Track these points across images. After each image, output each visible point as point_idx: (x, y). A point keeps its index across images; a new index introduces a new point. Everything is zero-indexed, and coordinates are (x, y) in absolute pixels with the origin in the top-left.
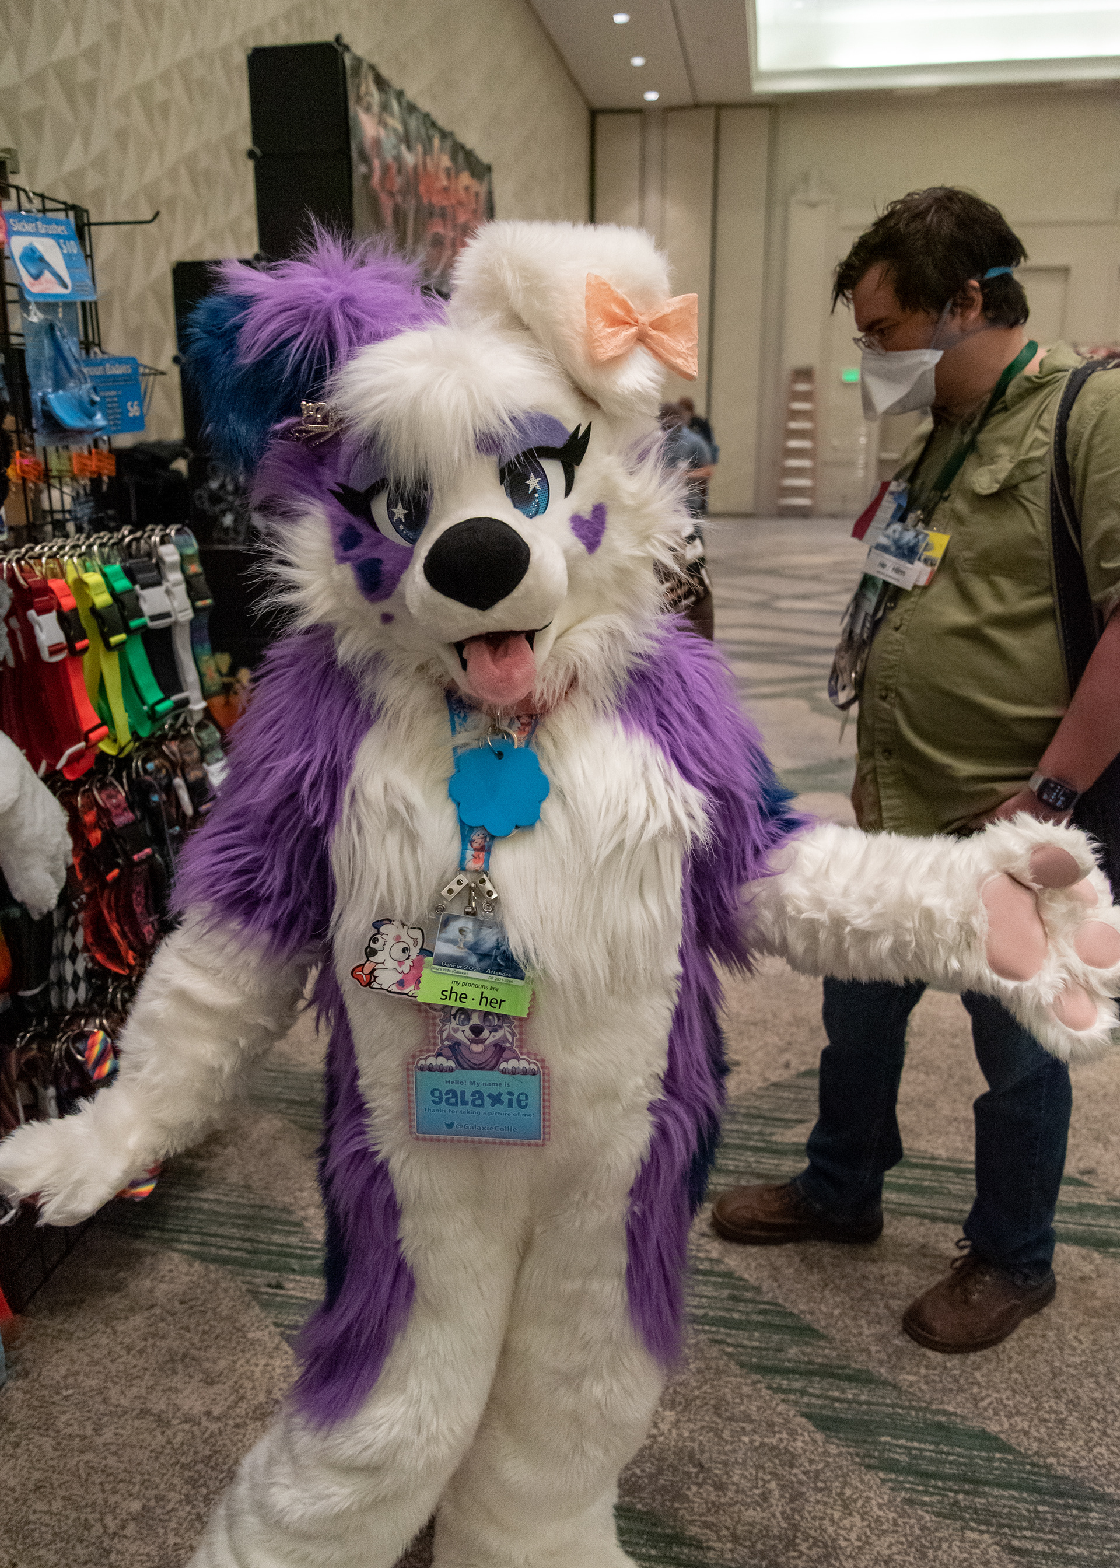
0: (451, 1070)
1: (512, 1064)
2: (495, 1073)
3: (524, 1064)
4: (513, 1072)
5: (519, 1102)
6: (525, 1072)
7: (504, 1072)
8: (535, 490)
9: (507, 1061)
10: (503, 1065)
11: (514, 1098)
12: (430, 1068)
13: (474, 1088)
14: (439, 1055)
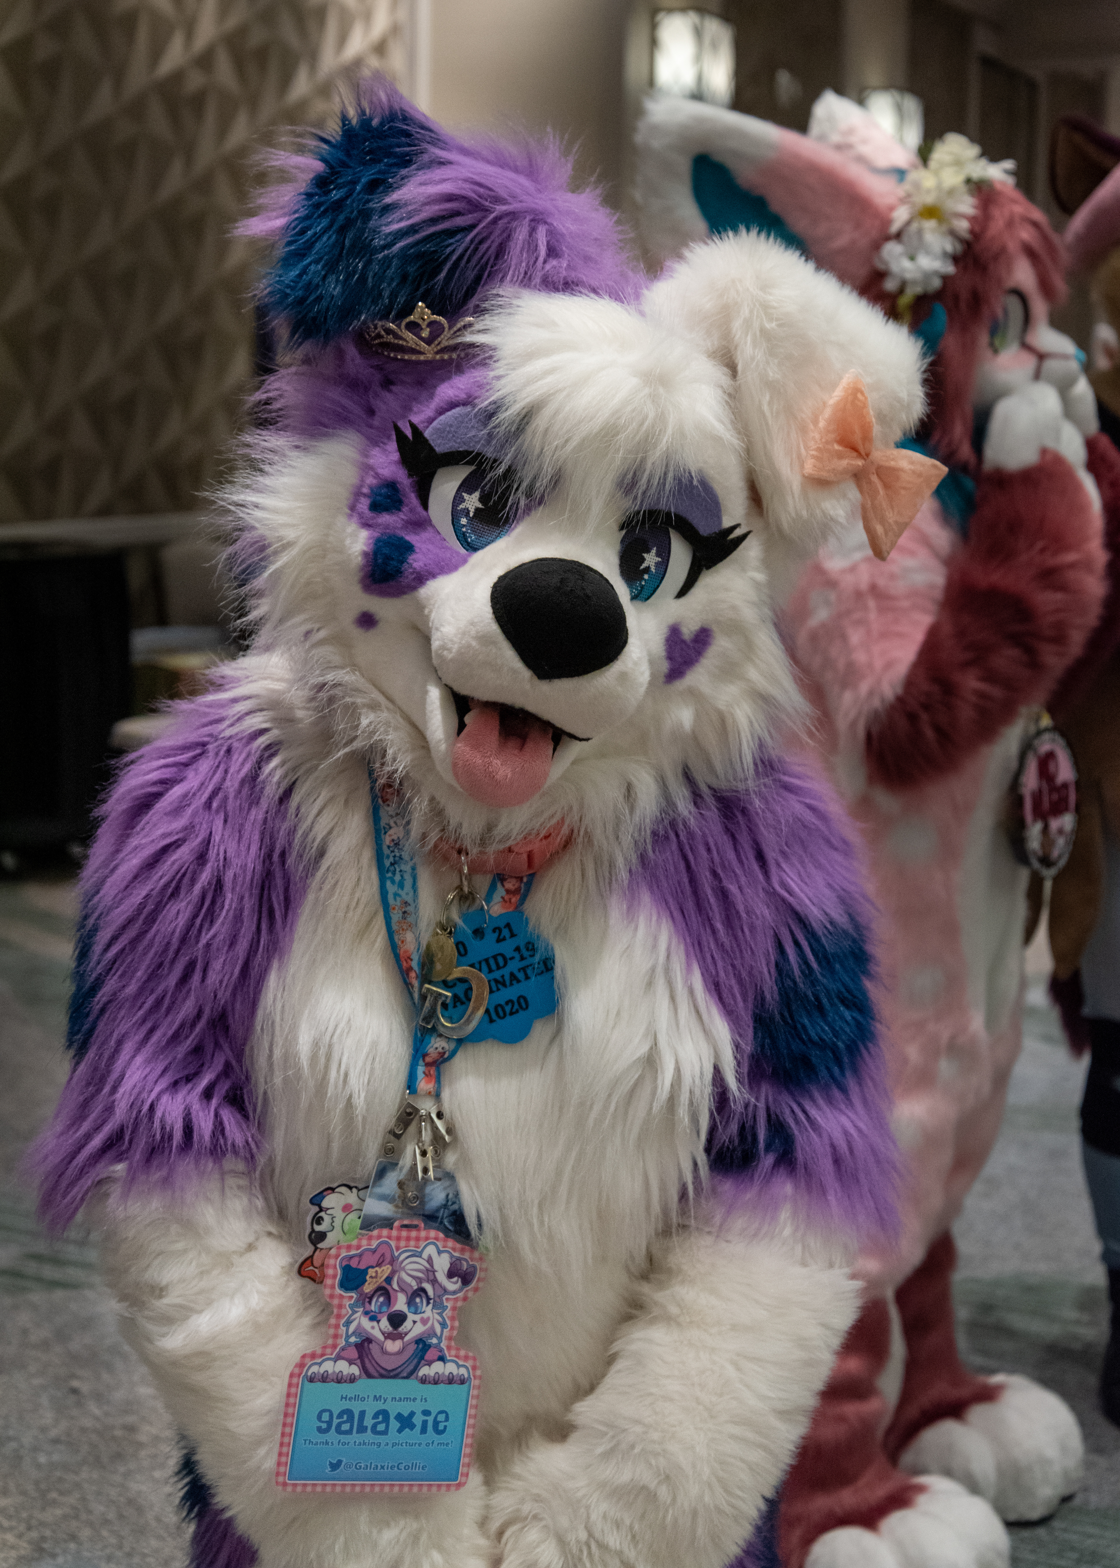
0: (352, 1379)
1: (437, 1368)
2: (412, 1383)
3: (450, 1368)
4: (436, 1381)
5: (436, 1423)
6: (451, 1380)
7: (424, 1381)
8: (647, 570)
9: (429, 1364)
10: (424, 1371)
11: (430, 1419)
12: (324, 1378)
13: (380, 1406)
14: (338, 1358)
